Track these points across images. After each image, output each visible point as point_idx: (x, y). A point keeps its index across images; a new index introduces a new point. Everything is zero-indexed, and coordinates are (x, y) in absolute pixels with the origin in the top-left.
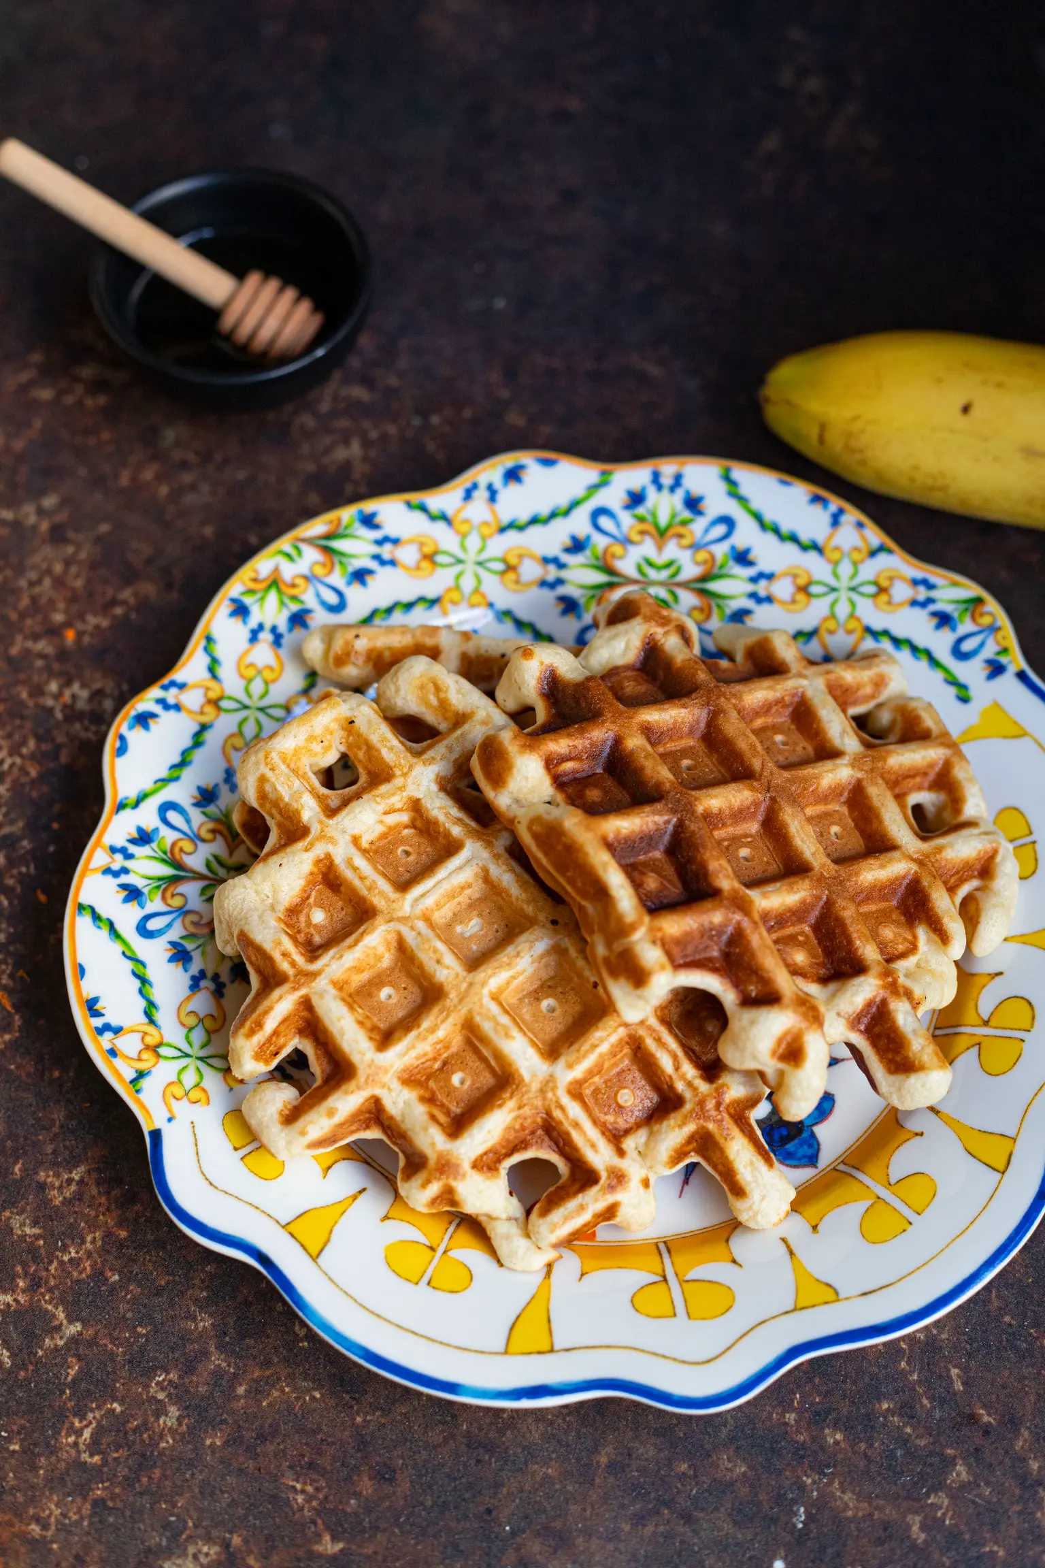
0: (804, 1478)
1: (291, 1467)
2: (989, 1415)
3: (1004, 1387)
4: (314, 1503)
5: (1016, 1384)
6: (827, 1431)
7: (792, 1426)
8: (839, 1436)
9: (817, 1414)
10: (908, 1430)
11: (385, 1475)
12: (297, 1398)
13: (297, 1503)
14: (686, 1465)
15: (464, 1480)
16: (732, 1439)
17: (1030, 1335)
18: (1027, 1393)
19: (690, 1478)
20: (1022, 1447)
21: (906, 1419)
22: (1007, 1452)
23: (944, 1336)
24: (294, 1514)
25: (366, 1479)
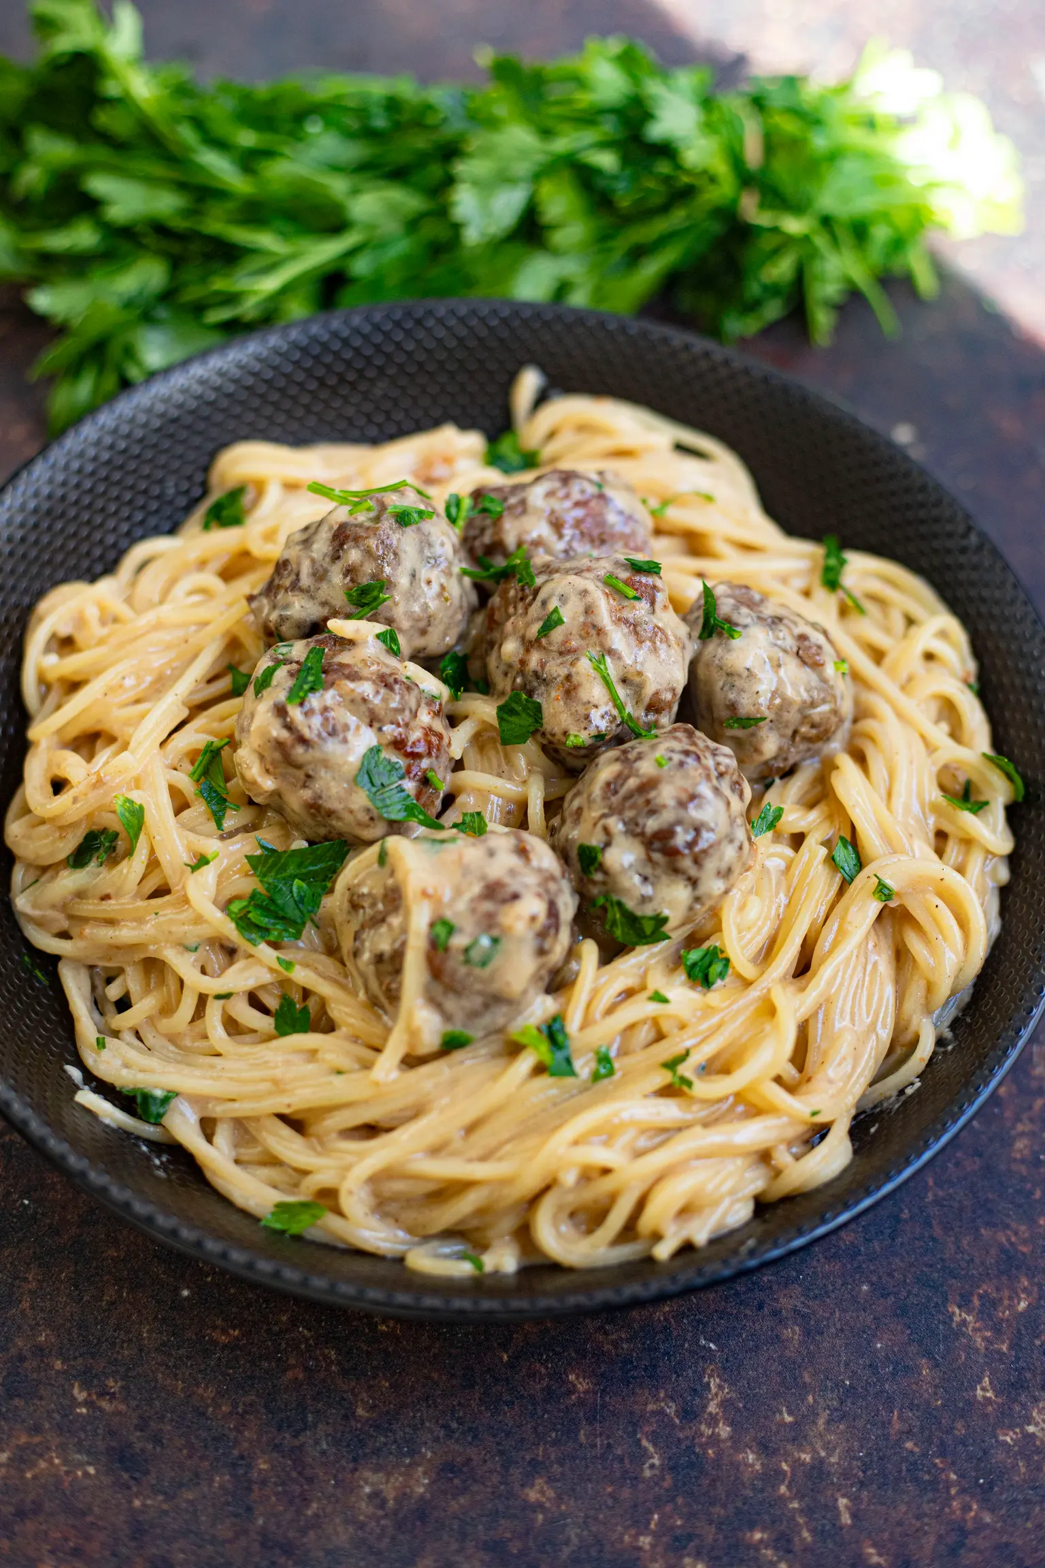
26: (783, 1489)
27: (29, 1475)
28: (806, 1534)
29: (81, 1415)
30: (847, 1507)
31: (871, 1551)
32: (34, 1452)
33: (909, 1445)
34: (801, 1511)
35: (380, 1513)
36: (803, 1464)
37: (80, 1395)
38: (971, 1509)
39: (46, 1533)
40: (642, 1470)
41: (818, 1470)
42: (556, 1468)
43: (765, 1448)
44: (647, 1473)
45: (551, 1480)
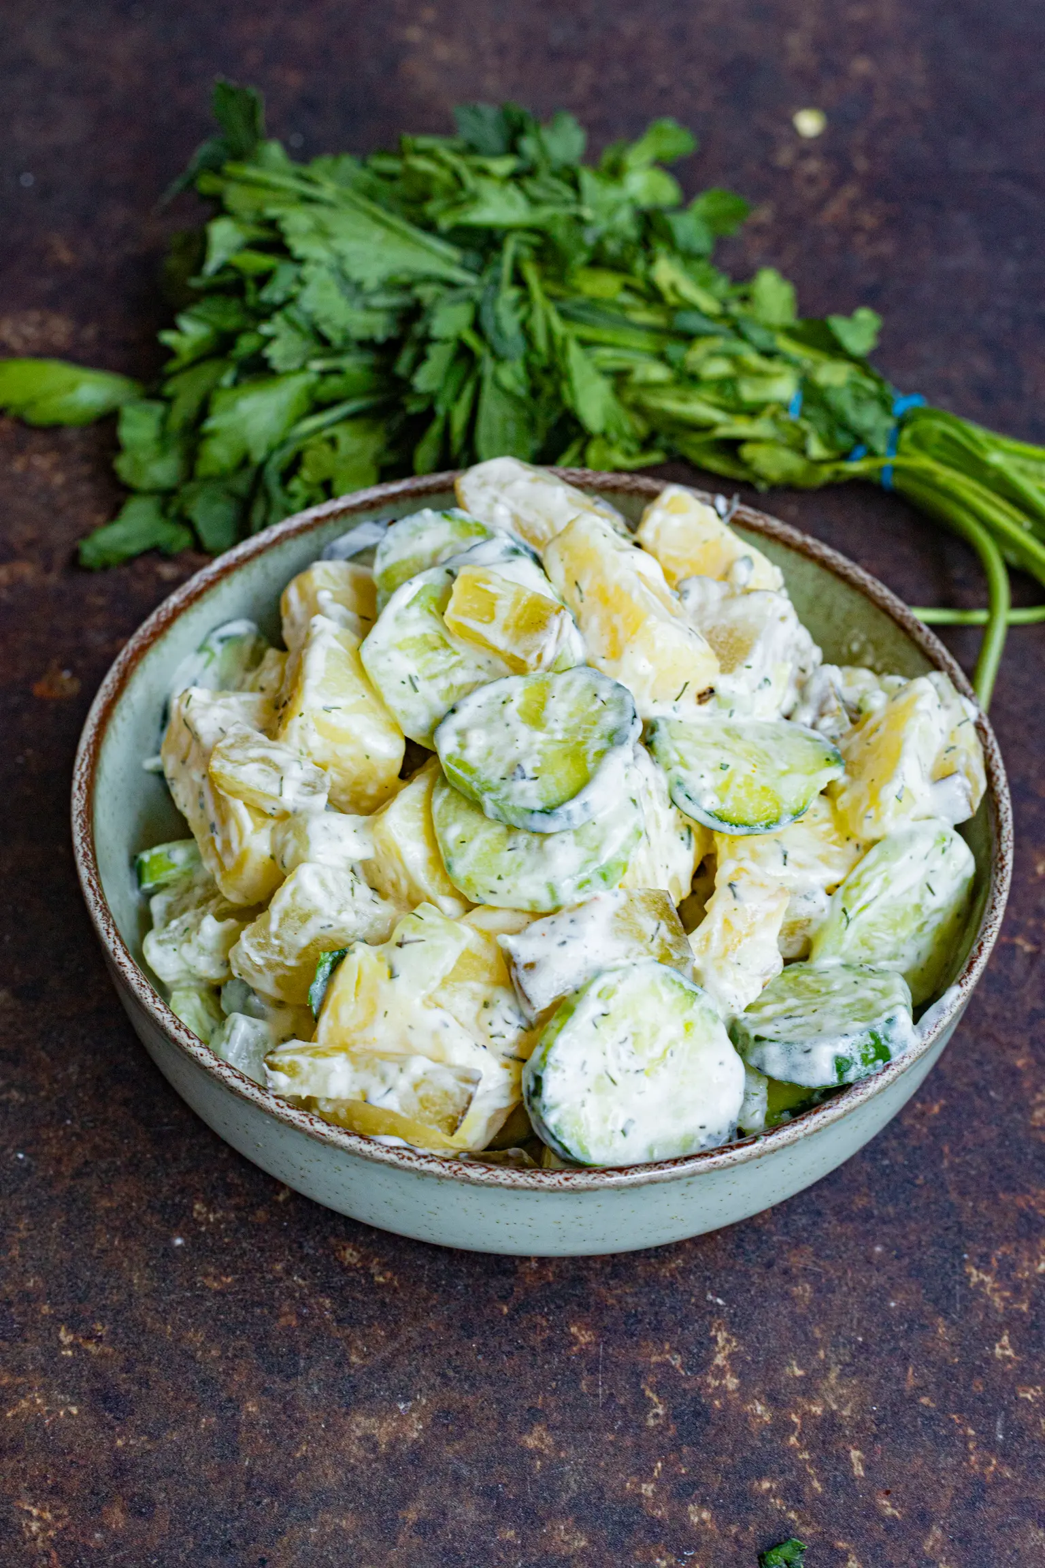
26: (793, 1440)
27: (9, 1414)
28: (816, 1484)
29: (66, 1356)
30: (860, 1460)
31: (885, 1502)
32: (16, 1392)
33: (925, 1400)
34: (811, 1462)
35: (372, 1456)
36: (814, 1416)
37: (66, 1337)
38: (989, 1463)
39: (24, 1471)
40: (646, 1420)
41: (830, 1423)
42: (556, 1417)
43: (773, 1399)
44: (651, 1422)
45: (550, 1428)
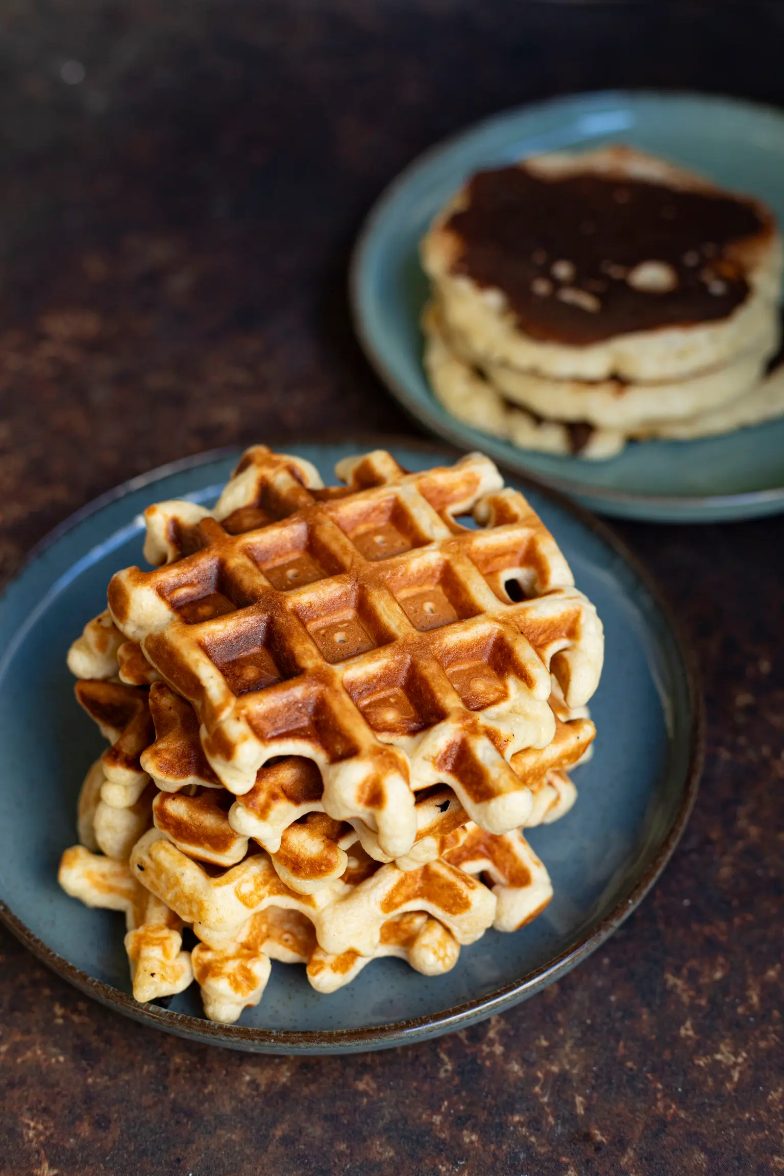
0: (440, 1167)
1: (30, 1109)
2: (603, 1135)
3: (619, 1115)
4: (42, 1138)
5: (629, 1115)
6: (465, 1132)
7: (437, 1125)
8: (474, 1138)
9: (459, 1118)
10: (533, 1139)
11: (101, 1123)
12: (45, 1060)
13: (28, 1136)
14: (345, 1146)
15: (163, 1135)
16: (386, 1130)
17: (647, 1078)
18: (637, 1122)
19: (347, 1156)
20: (626, 1163)
21: (532, 1131)
22: (613, 1165)
23: (575, 1071)
24: (24, 1144)
25: (86, 1125)
